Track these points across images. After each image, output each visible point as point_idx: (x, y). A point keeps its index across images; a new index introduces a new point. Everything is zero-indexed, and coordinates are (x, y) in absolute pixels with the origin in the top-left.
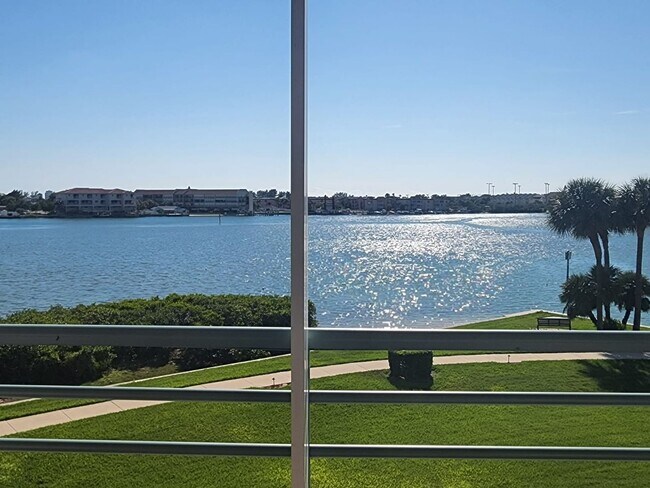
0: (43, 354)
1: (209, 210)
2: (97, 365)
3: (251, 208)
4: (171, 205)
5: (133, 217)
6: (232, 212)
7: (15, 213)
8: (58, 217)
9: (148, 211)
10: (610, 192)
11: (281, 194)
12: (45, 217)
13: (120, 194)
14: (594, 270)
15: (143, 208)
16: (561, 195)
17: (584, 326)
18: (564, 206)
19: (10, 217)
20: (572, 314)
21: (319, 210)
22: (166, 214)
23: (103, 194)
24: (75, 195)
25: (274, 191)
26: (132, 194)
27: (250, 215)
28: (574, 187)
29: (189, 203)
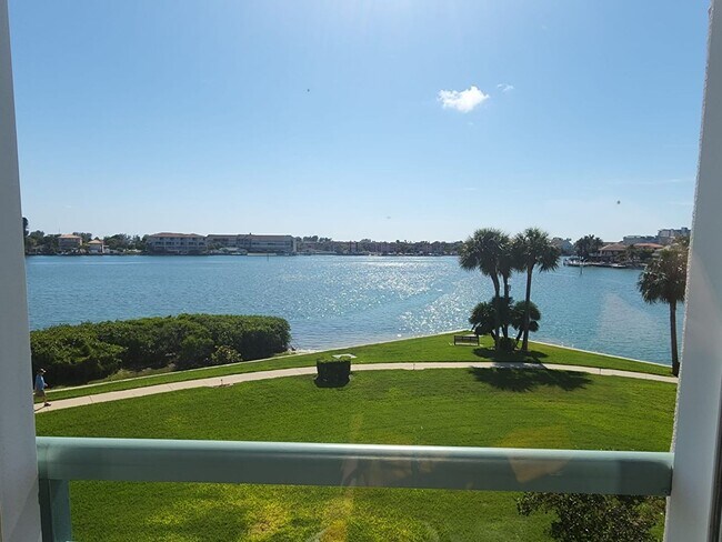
0: (58, 359)
1: (263, 251)
2: (101, 367)
3: (295, 250)
4: (234, 246)
5: (205, 255)
6: (280, 253)
7: (115, 251)
8: (149, 254)
9: (216, 251)
10: (505, 240)
11: (321, 239)
12: (138, 254)
13: (195, 238)
14: (494, 299)
15: (212, 249)
16: (470, 243)
17: (487, 342)
18: (470, 250)
19: (112, 254)
20: (477, 333)
21: (345, 252)
22: (230, 253)
23: (183, 238)
24: (161, 238)
25: (316, 237)
26: (204, 238)
27: (294, 254)
28: (478, 234)
29: (248, 245)
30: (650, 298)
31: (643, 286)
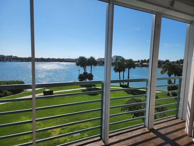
14: (84, 73)
18: (78, 61)
21: (24, 61)
25: (12, 56)
27: (5, 61)
30: (116, 72)
31: (114, 69)
